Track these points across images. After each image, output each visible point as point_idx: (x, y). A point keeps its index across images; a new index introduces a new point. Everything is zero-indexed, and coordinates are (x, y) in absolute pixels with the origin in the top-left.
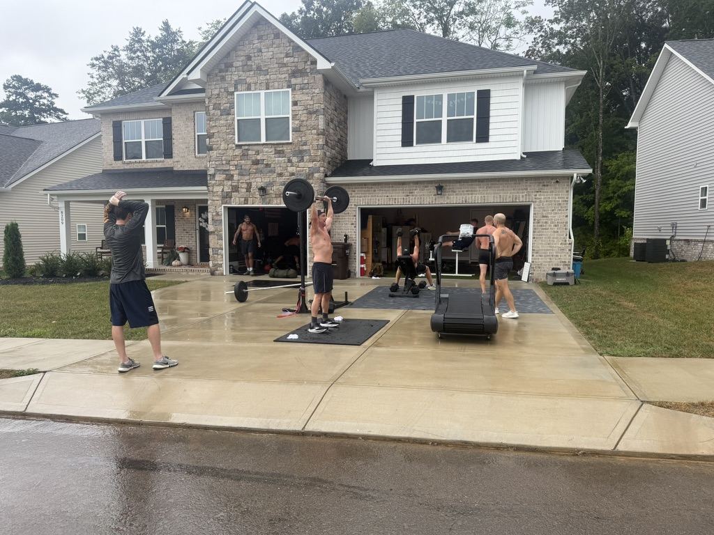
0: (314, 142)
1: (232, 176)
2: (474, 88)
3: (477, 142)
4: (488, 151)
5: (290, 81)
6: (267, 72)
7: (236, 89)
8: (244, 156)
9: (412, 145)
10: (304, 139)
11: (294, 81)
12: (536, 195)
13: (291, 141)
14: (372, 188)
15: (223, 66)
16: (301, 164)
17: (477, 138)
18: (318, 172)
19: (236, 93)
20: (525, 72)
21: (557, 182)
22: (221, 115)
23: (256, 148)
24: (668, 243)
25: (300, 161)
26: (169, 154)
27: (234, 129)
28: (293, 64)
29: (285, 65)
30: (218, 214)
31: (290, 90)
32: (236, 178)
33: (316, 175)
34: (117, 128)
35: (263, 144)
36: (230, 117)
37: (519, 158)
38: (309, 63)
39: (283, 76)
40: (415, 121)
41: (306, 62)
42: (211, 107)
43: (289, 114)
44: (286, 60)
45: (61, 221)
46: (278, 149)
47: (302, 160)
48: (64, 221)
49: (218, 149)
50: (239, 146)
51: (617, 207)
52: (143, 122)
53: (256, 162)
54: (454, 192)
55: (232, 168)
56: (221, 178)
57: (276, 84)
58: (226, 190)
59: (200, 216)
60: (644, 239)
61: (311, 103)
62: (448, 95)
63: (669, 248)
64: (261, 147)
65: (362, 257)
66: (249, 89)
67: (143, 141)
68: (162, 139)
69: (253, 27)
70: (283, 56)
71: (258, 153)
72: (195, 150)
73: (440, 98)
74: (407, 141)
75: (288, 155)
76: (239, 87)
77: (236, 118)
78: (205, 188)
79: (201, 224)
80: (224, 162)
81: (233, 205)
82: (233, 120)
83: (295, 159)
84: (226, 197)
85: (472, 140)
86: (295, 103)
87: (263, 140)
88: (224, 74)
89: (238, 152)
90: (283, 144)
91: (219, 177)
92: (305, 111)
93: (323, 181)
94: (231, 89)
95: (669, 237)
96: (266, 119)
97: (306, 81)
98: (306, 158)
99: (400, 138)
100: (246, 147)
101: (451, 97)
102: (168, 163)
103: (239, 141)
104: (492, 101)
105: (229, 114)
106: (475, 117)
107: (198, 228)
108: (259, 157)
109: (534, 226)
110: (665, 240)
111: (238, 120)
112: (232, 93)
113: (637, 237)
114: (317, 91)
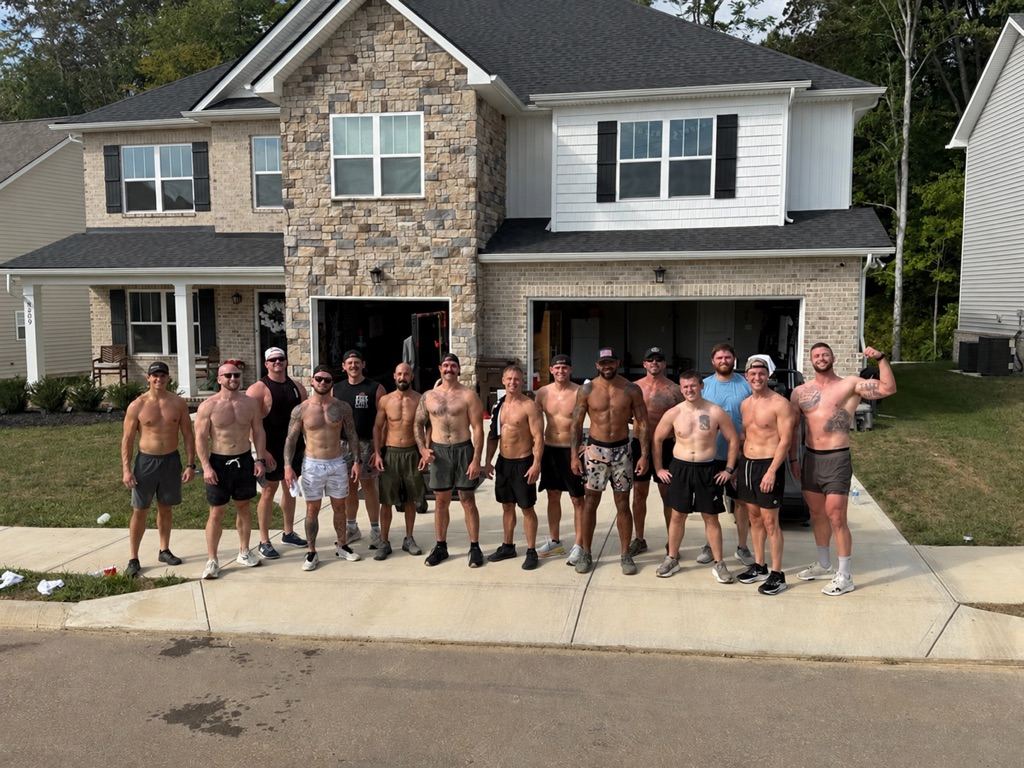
0: (462, 197)
1: (326, 250)
2: (711, 113)
3: (717, 196)
4: (734, 212)
5: (421, 100)
6: (383, 84)
7: (332, 109)
8: (346, 217)
9: (613, 200)
10: (444, 192)
11: (427, 99)
12: (809, 286)
13: (422, 196)
14: (552, 270)
15: (309, 72)
16: (440, 233)
17: (716, 191)
18: (468, 244)
19: (332, 116)
20: (793, 90)
21: (842, 265)
22: (307, 151)
23: (364, 205)
24: (1012, 344)
25: (438, 228)
26: (204, 205)
27: (329, 173)
28: (428, 72)
29: (412, 73)
30: (301, 310)
31: (421, 113)
32: (332, 252)
33: (465, 250)
34: (112, 156)
35: (377, 200)
36: (322, 155)
37: (782, 224)
38: (452, 71)
39: (410, 91)
40: (619, 161)
41: (447, 70)
42: (290, 138)
43: (420, 152)
44: (414, 66)
45: (26, 319)
46: (402, 207)
47: (441, 226)
48: (33, 319)
49: (303, 205)
50: (336, 202)
51: (933, 266)
52: (157, 149)
53: (366, 228)
54: (683, 278)
55: (325, 236)
56: (307, 254)
57: (399, 105)
58: (316, 271)
59: (261, 309)
60: (975, 334)
61: (457, 135)
62: (672, 122)
63: (1013, 352)
64: (374, 205)
65: (535, 379)
66: (353, 109)
67: (158, 180)
68: (191, 178)
69: (359, 9)
70: (410, 57)
71: (369, 213)
72: (252, 199)
73: (658, 126)
74: (605, 194)
75: (418, 218)
76: (337, 106)
77: (333, 157)
78: (281, 269)
79: (263, 323)
80: (313, 228)
81: (327, 297)
82: (328, 158)
83: (428, 225)
84: (316, 282)
85: (708, 193)
86: (430, 136)
87: (377, 193)
88: (312, 84)
89: (335, 212)
90: (410, 200)
91: (305, 251)
92: (447, 149)
93: (476, 259)
94: (324, 109)
95: (1014, 334)
96: (382, 159)
97: (448, 101)
98: (448, 223)
99: (594, 189)
100: (350, 204)
101: (675, 125)
102: (204, 219)
103: (337, 194)
104: (741, 132)
105: (320, 150)
106: (713, 157)
107: (257, 328)
108: (371, 221)
109: (806, 332)
110: (1007, 340)
111: (336, 160)
112: (326, 117)
113: (965, 330)
114: (466, 117)
